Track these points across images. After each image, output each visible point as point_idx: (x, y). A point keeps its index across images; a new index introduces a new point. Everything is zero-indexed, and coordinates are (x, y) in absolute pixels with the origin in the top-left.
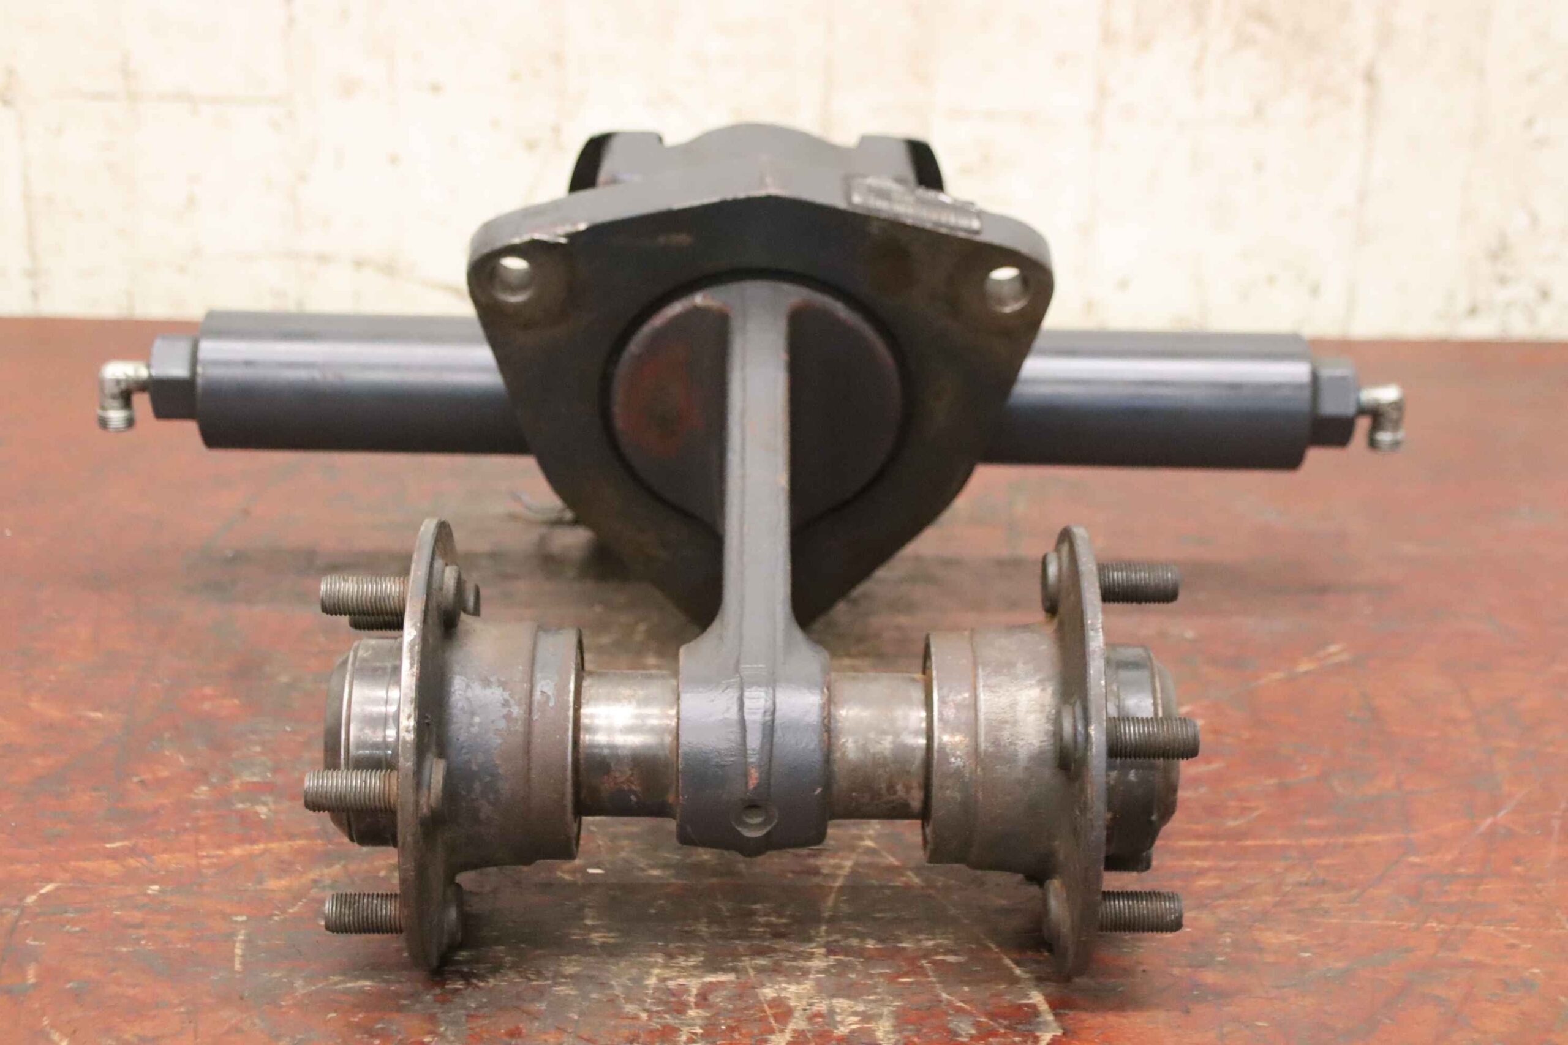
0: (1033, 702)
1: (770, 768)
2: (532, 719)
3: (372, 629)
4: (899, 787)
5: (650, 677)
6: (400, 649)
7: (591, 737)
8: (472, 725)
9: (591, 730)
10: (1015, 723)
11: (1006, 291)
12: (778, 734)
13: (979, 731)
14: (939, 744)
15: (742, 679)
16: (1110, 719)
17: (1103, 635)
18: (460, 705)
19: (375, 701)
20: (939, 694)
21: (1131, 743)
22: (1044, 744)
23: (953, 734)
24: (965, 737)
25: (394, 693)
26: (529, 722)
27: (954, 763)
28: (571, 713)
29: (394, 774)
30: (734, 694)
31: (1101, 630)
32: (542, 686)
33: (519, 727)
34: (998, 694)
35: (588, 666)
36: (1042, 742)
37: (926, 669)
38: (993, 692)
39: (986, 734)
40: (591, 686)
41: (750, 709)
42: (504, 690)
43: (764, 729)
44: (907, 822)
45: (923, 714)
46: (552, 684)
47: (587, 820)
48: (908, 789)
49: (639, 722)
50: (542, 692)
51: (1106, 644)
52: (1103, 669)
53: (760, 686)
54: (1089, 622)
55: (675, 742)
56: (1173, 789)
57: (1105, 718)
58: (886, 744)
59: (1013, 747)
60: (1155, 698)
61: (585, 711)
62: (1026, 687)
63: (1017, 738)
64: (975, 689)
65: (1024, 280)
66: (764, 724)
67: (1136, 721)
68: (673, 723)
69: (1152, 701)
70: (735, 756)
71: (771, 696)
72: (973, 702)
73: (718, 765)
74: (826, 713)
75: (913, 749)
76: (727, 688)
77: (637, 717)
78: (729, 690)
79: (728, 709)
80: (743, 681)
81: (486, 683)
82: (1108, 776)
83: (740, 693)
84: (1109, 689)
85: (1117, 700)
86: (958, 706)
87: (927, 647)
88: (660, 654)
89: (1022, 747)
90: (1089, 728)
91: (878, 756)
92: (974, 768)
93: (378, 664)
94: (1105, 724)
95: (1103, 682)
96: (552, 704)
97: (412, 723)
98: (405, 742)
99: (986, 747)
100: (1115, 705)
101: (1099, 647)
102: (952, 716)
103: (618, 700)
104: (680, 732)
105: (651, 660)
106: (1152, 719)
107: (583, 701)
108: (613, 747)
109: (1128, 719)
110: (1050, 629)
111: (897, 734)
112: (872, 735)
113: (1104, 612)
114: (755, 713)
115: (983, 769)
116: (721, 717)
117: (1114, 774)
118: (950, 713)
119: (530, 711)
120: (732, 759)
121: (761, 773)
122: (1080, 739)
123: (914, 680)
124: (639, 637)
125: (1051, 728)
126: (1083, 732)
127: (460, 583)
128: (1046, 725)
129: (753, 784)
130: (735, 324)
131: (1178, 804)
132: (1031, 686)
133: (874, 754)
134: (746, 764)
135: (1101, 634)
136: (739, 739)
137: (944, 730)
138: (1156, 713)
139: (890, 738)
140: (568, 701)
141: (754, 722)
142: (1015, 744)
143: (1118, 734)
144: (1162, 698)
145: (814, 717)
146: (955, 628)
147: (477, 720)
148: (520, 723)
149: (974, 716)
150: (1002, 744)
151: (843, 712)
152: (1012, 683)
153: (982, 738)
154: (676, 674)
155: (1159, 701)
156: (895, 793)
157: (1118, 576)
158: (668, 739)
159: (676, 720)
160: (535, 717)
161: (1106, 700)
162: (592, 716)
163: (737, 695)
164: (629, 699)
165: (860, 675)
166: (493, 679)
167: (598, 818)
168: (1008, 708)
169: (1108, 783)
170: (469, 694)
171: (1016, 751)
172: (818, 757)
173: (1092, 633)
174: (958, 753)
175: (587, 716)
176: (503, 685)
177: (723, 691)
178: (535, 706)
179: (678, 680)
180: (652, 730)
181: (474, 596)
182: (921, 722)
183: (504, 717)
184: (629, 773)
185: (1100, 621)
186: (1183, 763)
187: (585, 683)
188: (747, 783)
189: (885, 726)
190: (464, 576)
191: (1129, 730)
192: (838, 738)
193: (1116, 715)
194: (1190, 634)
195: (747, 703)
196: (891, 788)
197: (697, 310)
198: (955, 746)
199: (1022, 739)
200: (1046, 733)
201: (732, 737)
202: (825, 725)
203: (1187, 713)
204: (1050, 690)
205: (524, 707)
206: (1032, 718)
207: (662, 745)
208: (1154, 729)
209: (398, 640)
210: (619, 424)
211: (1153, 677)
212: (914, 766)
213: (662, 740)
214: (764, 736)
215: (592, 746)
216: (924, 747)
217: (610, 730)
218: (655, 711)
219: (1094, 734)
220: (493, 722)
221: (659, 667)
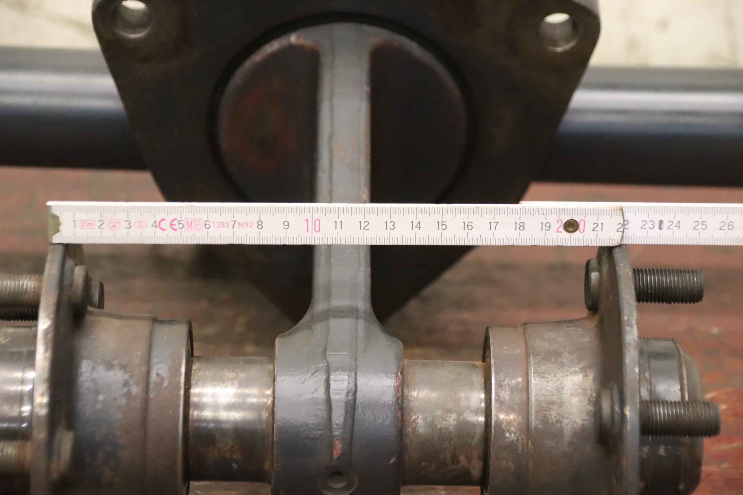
0: (576, 387)
1: (351, 440)
2: (149, 397)
3: (10, 320)
4: (462, 458)
5: (250, 362)
6: (35, 336)
7: (199, 413)
8: (96, 402)
9: (199, 406)
10: (561, 404)
11: (558, 32)
12: (359, 411)
13: (530, 411)
14: (496, 422)
15: (328, 364)
16: (643, 402)
17: (638, 330)
18: (87, 385)
19: (14, 382)
20: (496, 379)
21: (661, 422)
22: (585, 422)
23: (507, 413)
24: (518, 416)
25: (30, 375)
26: (146, 400)
27: (509, 438)
28: (182, 392)
29: (29, 445)
30: (321, 377)
31: (635, 326)
32: (158, 369)
33: (138, 404)
34: (547, 380)
35: (196, 353)
36: (583, 420)
37: (485, 357)
38: (542, 377)
39: (537, 412)
40: (199, 369)
41: (335, 390)
42: (125, 372)
43: (346, 407)
44: (469, 488)
45: (483, 396)
46: (166, 368)
47: (194, 484)
48: (469, 459)
49: (240, 400)
50: (158, 374)
51: (640, 337)
52: (637, 358)
53: (343, 371)
54: (626, 318)
55: (271, 418)
56: (697, 463)
57: (638, 401)
58: (452, 420)
59: (559, 425)
60: (682, 385)
61: (194, 390)
62: (571, 373)
63: (563, 417)
64: (527, 374)
65: (574, 24)
66: (347, 403)
67: (665, 403)
68: (270, 402)
69: (679, 388)
70: (321, 430)
71: (353, 379)
72: (525, 386)
73: (307, 438)
74: (399, 394)
75: (474, 425)
76: (316, 372)
77: (238, 396)
78: (317, 374)
79: (316, 390)
80: (330, 366)
81: (110, 366)
82: (641, 450)
83: (326, 376)
84: (642, 376)
85: (649, 386)
86: (512, 389)
87: (487, 339)
88: (258, 342)
89: (567, 425)
90: (625, 410)
91: (443, 431)
92: (526, 442)
93: (15, 350)
94: (638, 406)
95: (637, 370)
96: (166, 384)
97: (45, 400)
98: (39, 417)
99: (536, 424)
100: (647, 390)
101: (634, 340)
102: (507, 398)
103: (222, 381)
104: (275, 409)
105: (250, 348)
106: (679, 402)
107: (193, 382)
108: (217, 421)
109: (658, 402)
110: (592, 324)
111: (460, 413)
112: (439, 413)
113: (638, 310)
114: (338, 394)
115: (533, 444)
116: (310, 397)
117: (646, 449)
118: (505, 395)
119: (147, 390)
120: (319, 432)
121: (344, 445)
122: (617, 418)
123: (475, 367)
124: (239, 328)
125: (592, 409)
126: (619, 412)
127: (87, 280)
128: (588, 407)
129: (337, 454)
130: (326, 60)
131: (703, 477)
132: (575, 372)
133: (441, 430)
134: (332, 437)
135: (635, 329)
136: (325, 415)
137: (500, 410)
138: (683, 397)
139: (454, 416)
140: (179, 383)
141: (339, 401)
142: (561, 422)
143: (650, 415)
144: (688, 385)
145: (389, 397)
146: (512, 325)
147: (101, 397)
148: (138, 401)
149: (526, 398)
150: (550, 421)
151: (415, 394)
152: (559, 369)
153: (533, 417)
154: (272, 358)
155: (686, 387)
156: (458, 462)
157: (651, 280)
158: (265, 415)
159: (272, 399)
160: (152, 396)
161: (640, 386)
162: (200, 395)
163: (324, 377)
164: (232, 381)
165: (429, 362)
166: (115, 363)
167: (202, 483)
168: (555, 391)
169: (641, 457)
170: (95, 375)
171: (562, 428)
172: (392, 431)
173: (627, 328)
174: (512, 429)
175: (195, 395)
176: (123, 367)
177: (312, 375)
178: (152, 386)
179: (275, 365)
180: (252, 407)
181: (99, 292)
182: (481, 403)
183: (125, 395)
184: (231, 444)
185: (635, 318)
186: (707, 442)
187: (194, 367)
188: (332, 452)
189: (450, 406)
190: (90, 275)
191: (659, 411)
192: (410, 416)
193: (648, 398)
194: (715, 331)
195: (332, 384)
196: (455, 459)
197: (292, 47)
198: (509, 423)
199: (568, 418)
200: (588, 413)
201: (319, 413)
202: (399, 405)
203: (712, 399)
204: (591, 377)
205: (142, 386)
206: (575, 400)
207: (260, 421)
208: (680, 411)
209: (33, 329)
210: (225, 144)
211: (680, 366)
212: (474, 440)
213: (260, 415)
214: (347, 413)
215: (199, 420)
216: (483, 424)
217: (216, 407)
218: (254, 391)
219: (629, 415)
220: (115, 399)
221: (257, 354)
